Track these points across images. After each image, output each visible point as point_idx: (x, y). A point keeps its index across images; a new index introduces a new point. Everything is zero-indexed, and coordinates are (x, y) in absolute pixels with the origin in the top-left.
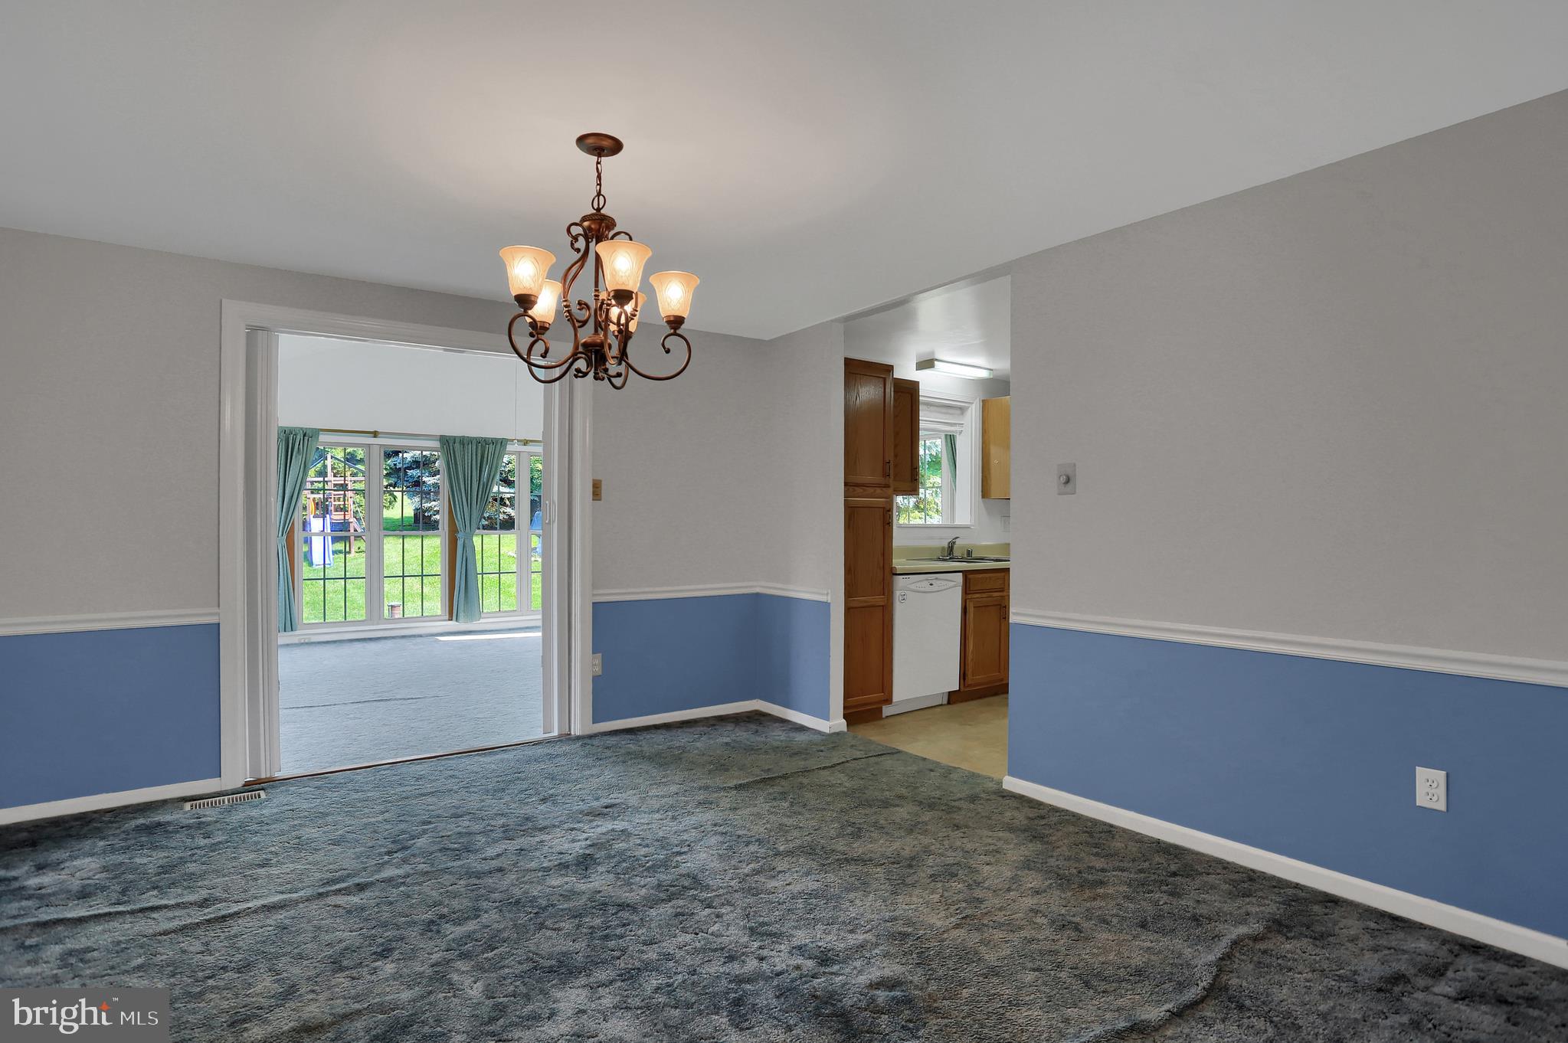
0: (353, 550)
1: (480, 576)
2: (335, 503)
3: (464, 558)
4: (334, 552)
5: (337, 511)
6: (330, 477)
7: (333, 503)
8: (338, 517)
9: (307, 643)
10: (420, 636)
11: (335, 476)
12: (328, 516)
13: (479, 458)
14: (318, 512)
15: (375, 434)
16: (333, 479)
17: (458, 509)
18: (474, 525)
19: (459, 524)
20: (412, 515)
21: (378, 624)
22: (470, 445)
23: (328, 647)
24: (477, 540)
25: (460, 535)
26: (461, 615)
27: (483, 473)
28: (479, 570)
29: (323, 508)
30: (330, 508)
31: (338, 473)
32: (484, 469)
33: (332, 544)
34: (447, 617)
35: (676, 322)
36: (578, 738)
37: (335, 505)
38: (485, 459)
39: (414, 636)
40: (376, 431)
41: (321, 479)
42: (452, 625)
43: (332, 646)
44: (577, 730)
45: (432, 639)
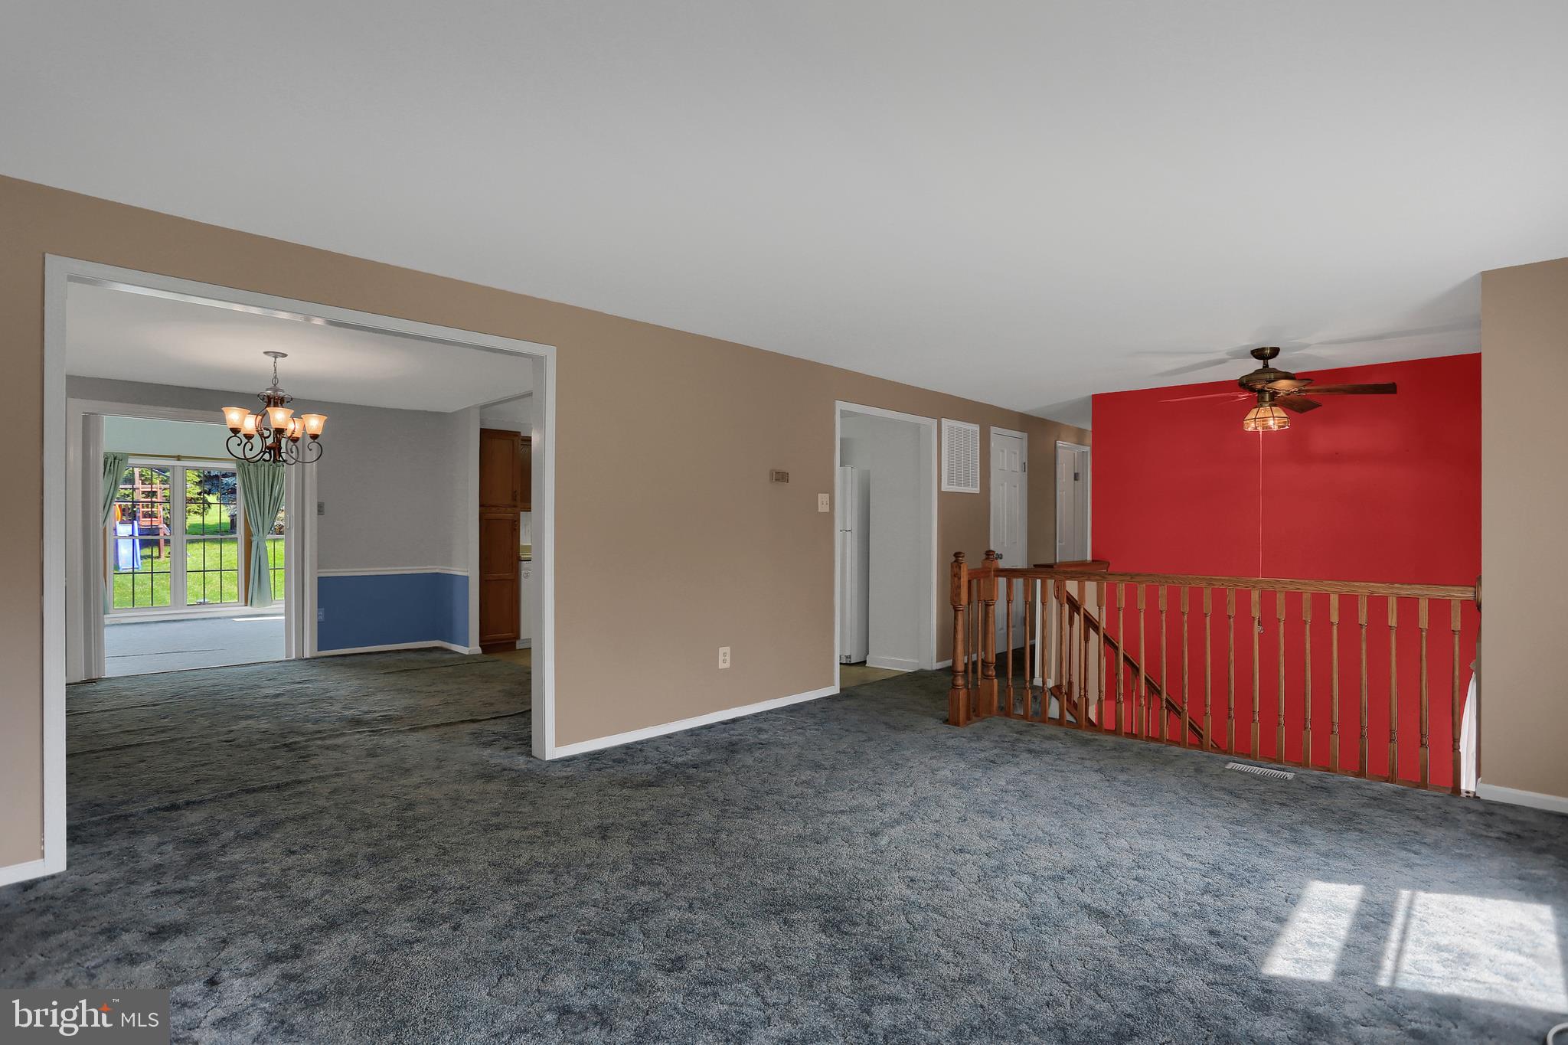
0: (163, 555)
1: (271, 572)
2: (143, 510)
3: (258, 557)
4: (142, 557)
5: (146, 517)
6: (138, 484)
7: (141, 510)
8: (146, 523)
9: (118, 624)
10: (219, 618)
11: (143, 484)
12: (135, 522)
13: (271, 480)
14: (124, 518)
15: (179, 458)
16: (141, 486)
17: (252, 518)
18: (266, 531)
19: (253, 530)
20: (229, 521)
21: (182, 609)
22: (263, 468)
23: (136, 627)
24: (269, 545)
25: (255, 539)
26: (255, 601)
27: (274, 489)
28: (271, 565)
29: (130, 515)
30: (138, 515)
31: (146, 479)
32: (275, 487)
33: (141, 549)
34: (243, 604)
35: (314, 437)
36: (307, 659)
37: (143, 512)
38: (276, 479)
39: (214, 618)
40: (179, 456)
41: (130, 486)
42: (248, 610)
43: (140, 625)
44: (307, 655)
45: (229, 620)
